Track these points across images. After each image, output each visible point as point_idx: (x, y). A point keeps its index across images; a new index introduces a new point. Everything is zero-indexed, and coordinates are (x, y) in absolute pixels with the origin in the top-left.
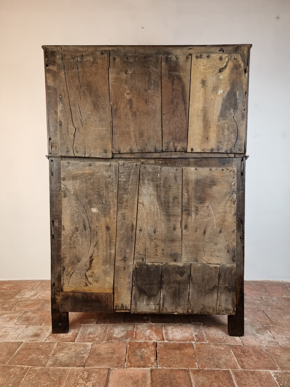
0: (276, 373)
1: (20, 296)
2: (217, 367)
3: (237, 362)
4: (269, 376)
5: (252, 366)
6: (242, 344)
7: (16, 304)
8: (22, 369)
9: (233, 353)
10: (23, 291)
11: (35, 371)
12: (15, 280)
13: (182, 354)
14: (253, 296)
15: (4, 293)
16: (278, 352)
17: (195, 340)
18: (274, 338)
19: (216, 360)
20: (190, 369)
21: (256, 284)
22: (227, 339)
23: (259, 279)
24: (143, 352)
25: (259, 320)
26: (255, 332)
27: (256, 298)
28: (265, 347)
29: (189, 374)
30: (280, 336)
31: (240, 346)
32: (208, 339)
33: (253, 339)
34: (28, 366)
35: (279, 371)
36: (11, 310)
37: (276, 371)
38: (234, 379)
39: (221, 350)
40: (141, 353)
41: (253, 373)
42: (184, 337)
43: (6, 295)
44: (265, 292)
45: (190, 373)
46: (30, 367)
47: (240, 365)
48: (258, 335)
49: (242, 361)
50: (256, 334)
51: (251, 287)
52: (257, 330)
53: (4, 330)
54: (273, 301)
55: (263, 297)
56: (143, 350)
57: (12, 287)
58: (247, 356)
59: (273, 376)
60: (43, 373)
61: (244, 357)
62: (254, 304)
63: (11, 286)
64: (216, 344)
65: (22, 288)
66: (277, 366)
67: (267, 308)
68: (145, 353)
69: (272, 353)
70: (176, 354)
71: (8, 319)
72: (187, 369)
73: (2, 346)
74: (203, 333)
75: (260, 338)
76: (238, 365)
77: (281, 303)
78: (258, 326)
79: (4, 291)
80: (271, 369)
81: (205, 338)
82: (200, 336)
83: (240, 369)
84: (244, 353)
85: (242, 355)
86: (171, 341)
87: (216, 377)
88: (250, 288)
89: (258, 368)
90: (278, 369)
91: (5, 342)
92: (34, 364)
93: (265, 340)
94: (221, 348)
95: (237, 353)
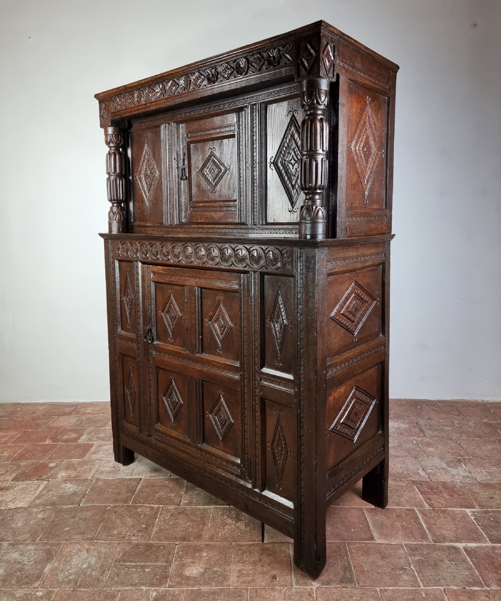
0: (474, 512)
2: (398, 505)
3: (423, 499)
4: (465, 516)
5: (442, 504)
6: (428, 480)
9: (417, 490)
14: (440, 421)
16: (476, 489)
18: (470, 472)
19: (396, 498)
20: (364, 507)
21: (444, 404)
22: (408, 474)
23: (449, 398)
25: (450, 451)
26: (444, 466)
27: (445, 423)
28: (459, 483)
29: (363, 513)
30: (478, 470)
31: (426, 482)
33: (443, 474)
35: (477, 510)
37: (473, 510)
38: (420, 518)
39: (401, 486)
41: (444, 512)
44: (458, 415)
45: (365, 511)
47: (428, 503)
48: (449, 469)
49: (430, 499)
50: (447, 468)
51: (438, 409)
52: (447, 463)
53: (111, 464)
54: (470, 427)
55: (456, 422)
58: (435, 493)
59: (469, 515)
61: (432, 494)
62: (442, 430)
63: (97, 409)
64: (395, 480)
66: (475, 504)
67: (461, 436)
69: (469, 489)
72: (360, 507)
73: (116, 484)
75: (453, 472)
76: (425, 503)
77: (480, 429)
78: (449, 457)
79: (90, 416)
80: (468, 507)
83: (427, 506)
84: (432, 489)
85: (429, 492)
87: (398, 516)
88: (436, 410)
89: (450, 506)
90: (477, 507)
93: (459, 474)
94: (401, 484)
95: (423, 490)
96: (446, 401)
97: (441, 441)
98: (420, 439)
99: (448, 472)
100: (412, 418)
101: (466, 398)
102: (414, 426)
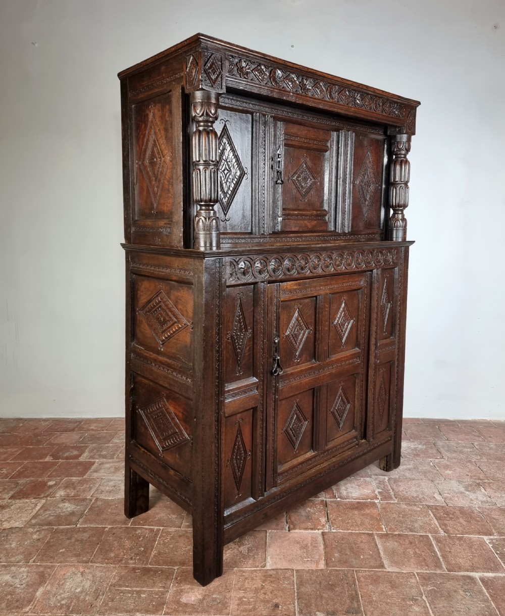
0: (492, 540)
1: (119, 440)
2: (411, 530)
3: (438, 526)
4: (482, 544)
5: (458, 531)
6: (444, 504)
7: (117, 451)
8: (152, 530)
9: (432, 515)
10: (121, 433)
11: (168, 533)
12: (104, 417)
13: (363, 515)
14: (460, 442)
15: (94, 435)
16: (495, 515)
17: (378, 499)
18: (490, 497)
19: (409, 523)
20: (374, 532)
21: (464, 425)
22: (423, 498)
23: (469, 418)
24: (309, 511)
25: (469, 474)
26: (462, 490)
27: (464, 445)
28: (477, 508)
29: (374, 539)
30: (498, 494)
31: (443, 507)
32: (396, 498)
33: (461, 499)
34: (158, 527)
35: (495, 537)
36: (112, 458)
37: (492, 537)
38: (435, 546)
39: (415, 511)
40: (306, 513)
41: (460, 539)
42: (363, 495)
43: (99, 439)
44: (479, 436)
45: (376, 537)
46: (162, 528)
47: (443, 529)
48: (467, 493)
49: (445, 525)
50: (465, 492)
51: (458, 429)
52: (465, 487)
53: (112, 483)
54: (491, 449)
55: (476, 443)
56: (309, 509)
57: (103, 427)
58: (451, 518)
59: (487, 543)
60: (180, 536)
61: (448, 520)
62: (461, 452)
63: (101, 425)
64: (409, 504)
65: (118, 429)
66: (494, 531)
67: (481, 458)
68: (312, 513)
69: (487, 515)
70: (354, 514)
71: (112, 470)
72: (371, 532)
73: (116, 504)
74: (390, 490)
75: (471, 497)
76: (440, 529)
77: (502, 451)
78: (468, 480)
79: (93, 432)
80: (486, 534)
81: (393, 496)
82: (385, 494)
83: (442, 533)
84: (447, 515)
85: (445, 517)
86: (346, 499)
87: (411, 543)
88: (456, 430)
89: (467, 533)
90: (495, 534)
91: (118, 499)
92: (165, 525)
93: (477, 499)
94: (415, 508)
95: (438, 515)
96: (467, 421)
97: (460, 463)
98: (437, 461)
99: (466, 497)
100: (429, 439)
101: (488, 418)
102: (431, 447)
